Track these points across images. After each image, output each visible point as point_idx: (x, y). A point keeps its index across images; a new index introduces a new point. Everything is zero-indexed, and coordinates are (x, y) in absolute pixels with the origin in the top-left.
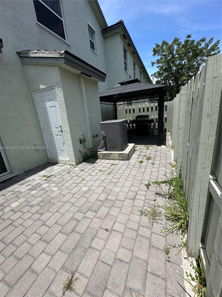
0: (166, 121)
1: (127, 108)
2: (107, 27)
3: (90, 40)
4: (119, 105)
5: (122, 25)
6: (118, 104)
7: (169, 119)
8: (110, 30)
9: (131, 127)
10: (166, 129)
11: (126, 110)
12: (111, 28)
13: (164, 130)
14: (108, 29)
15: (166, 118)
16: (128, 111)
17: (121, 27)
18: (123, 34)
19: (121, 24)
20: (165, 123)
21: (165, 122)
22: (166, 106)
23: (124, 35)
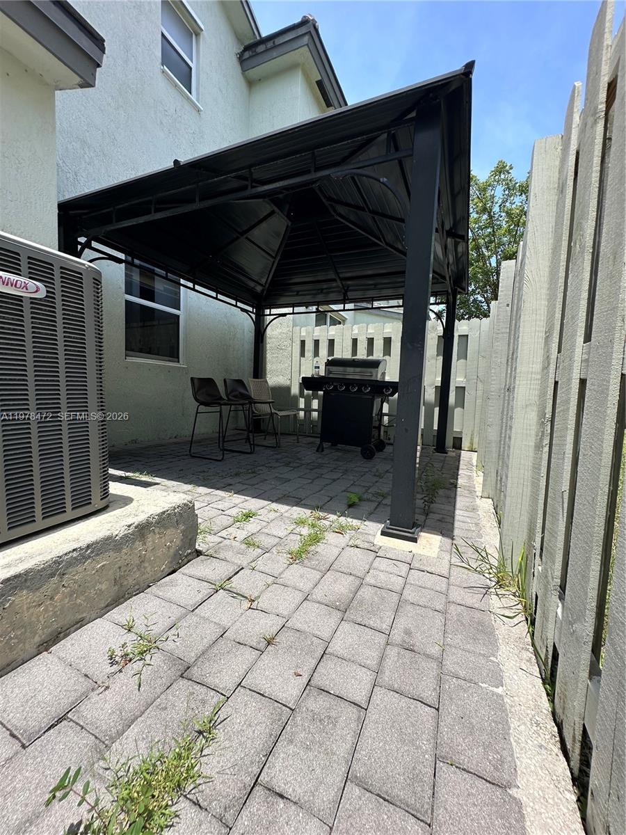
0: (461, 402)
1: (308, 333)
2: (258, 38)
3: (163, 35)
4: (272, 317)
5: (310, 32)
6: (268, 313)
7: (473, 392)
8: (267, 50)
9: (315, 410)
10: (461, 438)
11: (303, 343)
12: (270, 44)
13: (449, 442)
14: (261, 48)
15: (461, 390)
16: (309, 346)
17: (306, 39)
18: (320, 78)
19: (306, 30)
20: (458, 411)
21: (457, 405)
22: (465, 337)
23: (320, 84)
